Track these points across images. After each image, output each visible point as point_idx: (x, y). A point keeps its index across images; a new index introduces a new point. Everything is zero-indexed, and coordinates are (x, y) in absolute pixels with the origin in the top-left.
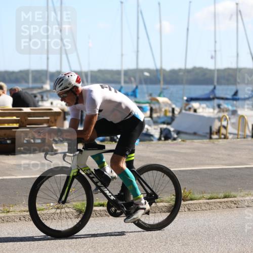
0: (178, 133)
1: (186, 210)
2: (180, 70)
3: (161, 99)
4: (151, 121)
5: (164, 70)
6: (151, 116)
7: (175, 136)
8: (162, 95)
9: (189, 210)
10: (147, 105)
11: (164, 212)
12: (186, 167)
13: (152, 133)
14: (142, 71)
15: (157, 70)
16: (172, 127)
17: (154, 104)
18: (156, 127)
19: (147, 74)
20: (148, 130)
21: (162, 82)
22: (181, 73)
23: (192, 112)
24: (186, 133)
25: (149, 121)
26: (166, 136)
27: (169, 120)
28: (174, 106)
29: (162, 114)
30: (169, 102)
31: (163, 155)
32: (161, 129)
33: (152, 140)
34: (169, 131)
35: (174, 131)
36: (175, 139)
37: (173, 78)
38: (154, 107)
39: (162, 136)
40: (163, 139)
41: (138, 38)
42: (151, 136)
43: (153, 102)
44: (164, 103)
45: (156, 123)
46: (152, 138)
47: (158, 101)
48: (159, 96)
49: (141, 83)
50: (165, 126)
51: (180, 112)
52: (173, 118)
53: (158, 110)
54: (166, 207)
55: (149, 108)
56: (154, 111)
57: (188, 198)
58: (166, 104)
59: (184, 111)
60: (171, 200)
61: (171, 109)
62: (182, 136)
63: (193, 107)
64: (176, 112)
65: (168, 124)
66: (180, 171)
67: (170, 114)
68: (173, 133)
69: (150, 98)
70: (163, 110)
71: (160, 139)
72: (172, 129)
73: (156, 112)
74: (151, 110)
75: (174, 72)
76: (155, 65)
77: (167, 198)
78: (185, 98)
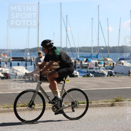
0: (115, 73)
1: (119, 105)
2: (116, 47)
3: (108, 59)
5: (110, 47)
6: (104, 66)
8: (109, 57)
9: (120, 105)
10: (103, 61)
12: (118, 87)
13: (105, 73)
14: (100, 47)
15: (107, 47)
16: (113, 71)
17: (105, 61)
18: (106, 71)
19: (102, 48)
21: (109, 52)
22: (117, 48)
23: (121, 64)
24: (119, 73)
25: (103, 68)
27: (112, 68)
28: (114, 62)
29: (109, 65)
30: (112, 60)
31: (109, 82)
32: (108, 71)
33: (104, 76)
34: (112, 72)
35: (114, 72)
36: (114, 76)
37: (113, 50)
38: (105, 63)
39: (109, 74)
40: (109, 76)
41: (99, 33)
42: (105, 74)
43: (105, 60)
45: (106, 69)
46: (105, 75)
49: (100, 52)
50: (110, 70)
51: (116, 65)
52: (113, 67)
53: (107, 64)
54: (110, 104)
55: (103, 63)
56: (105, 64)
57: (120, 100)
58: (110, 61)
59: (118, 64)
60: (113, 101)
61: (112, 63)
62: (117, 74)
63: (122, 62)
64: (115, 65)
65: (111, 69)
66: (116, 89)
67: (112, 65)
68: (113, 73)
69: (104, 58)
70: (109, 64)
71: (108, 76)
72: (113, 72)
73: (106, 64)
74: (104, 64)
75: (114, 48)
76: (106, 45)
77: (111, 100)
78: (119, 59)
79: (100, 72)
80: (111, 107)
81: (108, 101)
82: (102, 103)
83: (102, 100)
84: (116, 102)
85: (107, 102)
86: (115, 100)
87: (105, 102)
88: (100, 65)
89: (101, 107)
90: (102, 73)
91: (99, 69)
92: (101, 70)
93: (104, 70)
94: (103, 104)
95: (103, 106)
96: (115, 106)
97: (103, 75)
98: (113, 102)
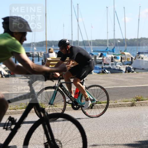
0: (135, 69)
2: (135, 39)
3: (126, 53)
4: (122, 63)
5: (127, 39)
6: (121, 61)
7: (133, 70)
8: (126, 51)
9: (141, 105)
10: (120, 56)
11: (129, 106)
14: (117, 40)
15: (124, 39)
17: (123, 56)
18: (124, 66)
19: (119, 41)
20: (120, 68)
21: (126, 45)
22: (136, 41)
25: (120, 63)
26: (129, 70)
27: (130, 63)
28: (132, 56)
29: (126, 60)
30: (130, 54)
31: (128, 79)
32: (126, 67)
33: (122, 73)
34: (130, 68)
36: (133, 72)
38: (123, 57)
39: (127, 70)
40: (127, 72)
41: (114, 24)
42: (122, 70)
43: (123, 54)
44: (127, 55)
45: (123, 64)
46: (122, 72)
47: (124, 54)
48: (125, 51)
49: (116, 45)
50: (128, 66)
51: (135, 58)
52: (132, 62)
53: (125, 58)
56: (122, 59)
57: (141, 100)
58: (128, 55)
59: (137, 59)
62: (137, 70)
64: (133, 60)
65: (130, 65)
66: (136, 87)
67: (130, 60)
68: (132, 69)
69: (121, 52)
70: (127, 58)
71: (126, 72)
72: (131, 67)
74: (121, 58)
75: (131, 40)
76: (123, 37)
77: (130, 100)
78: (137, 52)
79: (116, 68)
80: (131, 107)
81: (127, 100)
82: (120, 103)
83: (120, 100)
84: (137, 101)
85: (126, 102)
86: (136, 100)
87: (124, 102)
88: (116, 60)
89: (120, 107)
90: (118, 69)
91: (116, 64)
92: (118, 66)
93: (121, 66)
94: (122, 104)
95: (122, 106)
96: (136, 106)
97: (120, 71)
98: (133, 102)
